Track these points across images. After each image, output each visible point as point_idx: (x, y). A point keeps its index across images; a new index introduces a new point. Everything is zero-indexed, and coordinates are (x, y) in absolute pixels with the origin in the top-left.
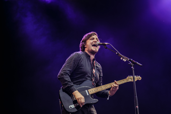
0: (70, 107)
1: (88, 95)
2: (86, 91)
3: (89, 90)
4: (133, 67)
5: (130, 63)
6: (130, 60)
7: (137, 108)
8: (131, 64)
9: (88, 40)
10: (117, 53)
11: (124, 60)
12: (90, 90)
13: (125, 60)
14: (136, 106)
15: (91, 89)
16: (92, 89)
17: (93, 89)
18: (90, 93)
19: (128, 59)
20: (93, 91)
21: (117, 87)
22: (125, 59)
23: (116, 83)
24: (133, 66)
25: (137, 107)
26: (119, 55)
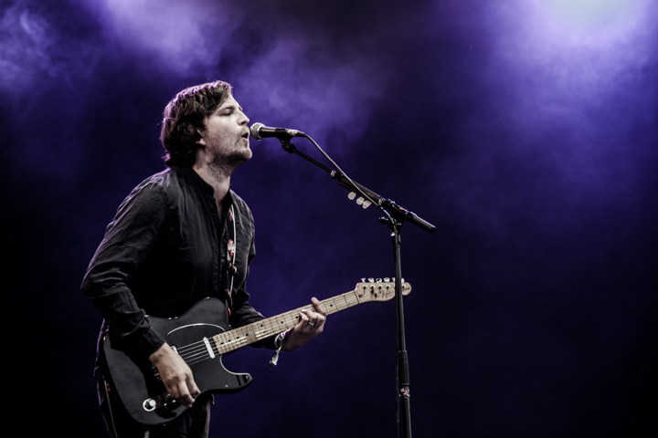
0: (144, 404)
1: (212, 356)
2: (206, 340)
3: (214, 337)
4: (398, 234)
5: (386, 216)
6: (386, 205)
7: (403, 396)
8: (390, 220)
9: (209, 115)
10: (333, 173)
11: (360, 201)
12: (218, 336)
13: (366, 205)
14: (402, 387)
15: (222, 334)
16: (226, 333)
17: (230, 332)
18: (219, 350)
19: (377, 201)
20: (231, 340)
21: (321, 321)
22: (366, 199)
23: (316, 309)
24: (398, 228)
25: (407, 393)
26: (343, 180)
